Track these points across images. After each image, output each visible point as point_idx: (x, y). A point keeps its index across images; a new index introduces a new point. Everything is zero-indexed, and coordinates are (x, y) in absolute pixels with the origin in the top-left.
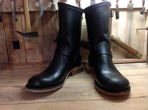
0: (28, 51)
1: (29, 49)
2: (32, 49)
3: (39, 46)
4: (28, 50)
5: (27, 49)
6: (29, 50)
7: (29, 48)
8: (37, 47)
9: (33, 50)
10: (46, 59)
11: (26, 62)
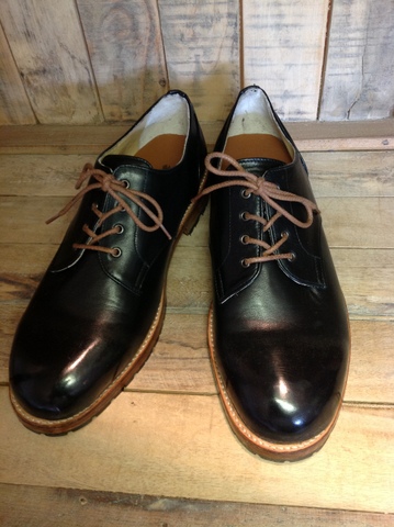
0: (30, 78)
1: (36, 73)
2: (44, 71)
3: (73, 57)
4: (30, 73)
5: (25, 72)
6: (36, 77)
7: (32, 65)
8: (64, 64)
9: (50, 77)
10: (112, 115)
11: (35, 122)
